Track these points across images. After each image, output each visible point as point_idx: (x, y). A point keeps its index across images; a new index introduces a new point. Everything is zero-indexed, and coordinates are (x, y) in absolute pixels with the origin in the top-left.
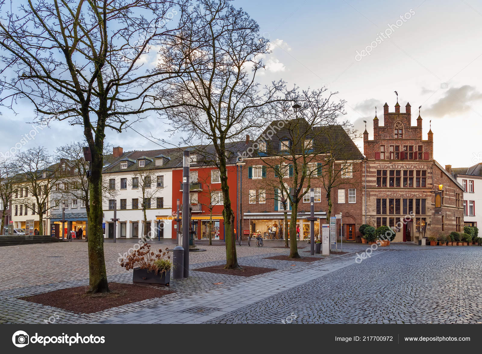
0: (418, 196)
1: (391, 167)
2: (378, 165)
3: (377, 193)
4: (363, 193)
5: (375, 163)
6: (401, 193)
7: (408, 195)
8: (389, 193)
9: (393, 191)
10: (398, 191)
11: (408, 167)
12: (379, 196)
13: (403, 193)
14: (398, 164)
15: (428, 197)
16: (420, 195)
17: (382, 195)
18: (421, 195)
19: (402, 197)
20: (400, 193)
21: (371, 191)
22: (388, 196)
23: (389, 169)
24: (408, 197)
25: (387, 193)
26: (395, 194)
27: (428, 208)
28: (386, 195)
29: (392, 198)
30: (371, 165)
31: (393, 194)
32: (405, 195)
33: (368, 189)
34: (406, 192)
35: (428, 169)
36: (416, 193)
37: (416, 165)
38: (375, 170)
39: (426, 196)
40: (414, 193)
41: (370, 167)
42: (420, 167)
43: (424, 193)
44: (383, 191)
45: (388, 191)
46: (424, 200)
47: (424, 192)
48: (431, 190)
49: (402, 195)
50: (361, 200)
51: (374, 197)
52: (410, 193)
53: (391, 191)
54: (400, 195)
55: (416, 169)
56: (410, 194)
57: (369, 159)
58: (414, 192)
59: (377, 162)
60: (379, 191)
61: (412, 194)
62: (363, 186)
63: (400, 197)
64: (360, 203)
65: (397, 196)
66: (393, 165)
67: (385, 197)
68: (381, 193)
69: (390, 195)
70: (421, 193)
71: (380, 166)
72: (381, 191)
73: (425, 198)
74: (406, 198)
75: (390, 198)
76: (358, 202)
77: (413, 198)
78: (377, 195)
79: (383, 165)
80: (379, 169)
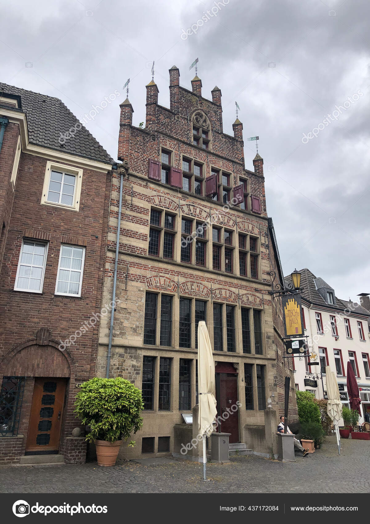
0: (245, 299)
1: (185, 208)
2: (155, 193)
3: (148, 274)
4: (108, 266)
5: (146, 186)
6: (209, 285)
7: (223, 292)
8: (182, 280)
9: (191, 275)
10: (203, 278)
11: (221, 220)
12: (154, 284)
13: (213, 286)
14: (199, 204)
15: (265, 307)
16: (250, 296)
17: (162, 283)
18: (251, 299)
19: (212, 298)
20: (205, 283)
21: (133, 264)
22: (177, 286)
23: (182, 214)
24: (225, 298)
25: (176, 279)
26: (195, 284)
27: (269, 337)
28: (172, 284)
29: (187, 295)
30: (137, 189)
31: (189, 284)
32: (217, 291)
33: (123, 257)
34: (220, 282)
35: (260, 235)
36: (241, 292)
37: (238, 220)
38: (148, 206)
39: (262, 301)
40: (236, 291)
41: (133, 194)
42: (246, 227)
43: (258, 294)
44: (166, 271)
45: (179, 273)
46: (258, 313)
47: (256, 290)
48: (269, 288)
49: (211, 290)
50: (100, 289)
51: (138, 284)
52: (227, 287)
53: (184, 275)
54: (205, 290)
55: (239, 230)
56: (228, 292)
57: (131, 171)
58: (236, 286)
59: (152, 186)
60: (155, 269)
61: (234, 293)
62: (110, 245)
63: (207, 294)
64: (93, 298)
65: (199, 291)
66: (190, 205)
67: (170, 290)
68: (161, 274)
69: (182, 285)
70: (251, 292)
71: (159, 197)
72: (160, 268)
73: (260, 308)
74: (219, 301)
75: (181, 295)
76: (90, 293)
77: (235, 304)
78: (147, 281)
79: (168, 198)
80: (158, 207)
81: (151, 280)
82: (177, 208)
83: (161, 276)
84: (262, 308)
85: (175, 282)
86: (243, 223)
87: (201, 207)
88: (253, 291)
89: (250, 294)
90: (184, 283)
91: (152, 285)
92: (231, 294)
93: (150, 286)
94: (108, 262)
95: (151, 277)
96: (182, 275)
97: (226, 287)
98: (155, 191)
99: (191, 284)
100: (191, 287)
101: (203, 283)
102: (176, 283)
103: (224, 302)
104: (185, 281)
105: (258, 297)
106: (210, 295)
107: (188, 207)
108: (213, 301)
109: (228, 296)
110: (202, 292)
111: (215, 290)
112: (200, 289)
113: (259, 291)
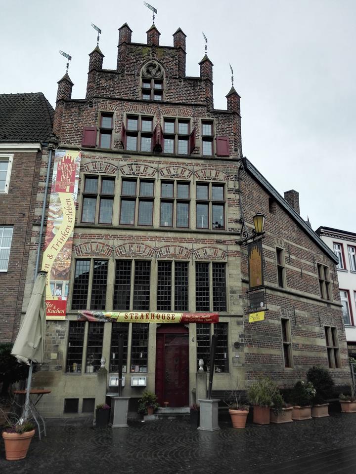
0: (201, 253)
1: (126, 169)
2: (89, 160)
3: (78, 242)
4: (34, 240)
6: (153, 244)
7: (172, 250)
8: (117, 243)
9: (130, 237)
10: (145, 238)
11: (173, 172)
12: (84, 251)
13: (158, 244)
14: (145, 161)
15: (231, 259)
16: (208, 250)
17: (94, 247)
18: (210, 252)
19: (156, 257)
20: (149, 243)
22: (112, 250)
24: (174, 255)
25: (111, 243)
26: (134, 246)
27: (233, 292)
28: (106, 248)
29: (124, 258)
31: (127, 246)
32: (163, 250)
34: (167, 240)
35: (228, 180)
36: (196, 246)
37: (196, 168)
38: (80, 175)
39: (226, 254)
40: (189, 246)
42: (208, 175)
43: (219, 246)
44: (100, 236)
45: (114, 237)
46: (220, 267)
47: (218, 242)
48: (237, 238)
49: (156, 249)
50: (25, 262)
52: (177, 244)
53: (121, 238)
54: (148, 249)
55: (197, 180)
56: (178, 249)
57: (62, 144)
58: (190, 241)
59: (86, 153)
60: (86, 236)
61: (186, 248)
62: (37, 220)
63: (149, 254)
64: (18, 271)
65: (139, 252)
66: (132, 164)
67: (103, 254)
68: (93, 240)
69: (118, 248)
70: (210, 245)
71: (94, 164)
72: (92, 234)
73: (223, 261)
74: (166, 259)
75: (117, 258)
76: (15, 268)
77: (187, 260)
78: (76, 249)
79: (105, 162)
80: (92, 173)
81: (80, 247)
82: (116, 170)
83: (92, 242)
84: (226, 261)
85: (109, 246)
86: (203, 171)
87: (146, 164)
88: (213, 244)
89: (210, 247)
90: (121, 246)
91: (82, 252)
92: (183, 250)
93: (79, 253)
94: (33, 236)
95: (81, 244)
96: (119, 237)
97: (174, 244)
98: (89, 158)
99: (130, 246)
100: (130, 248)
101: (145, 242)
102: (111, 247)
103: (172, 259)
104: (122, 244)
105: (220, 249)
106: (154, 255)
107: (129, 167)
108: (157, 259)
109: (177, 252)
110: (144, 252)
111: (160, 248)
112: (141, 249)
113: (221, 242)
